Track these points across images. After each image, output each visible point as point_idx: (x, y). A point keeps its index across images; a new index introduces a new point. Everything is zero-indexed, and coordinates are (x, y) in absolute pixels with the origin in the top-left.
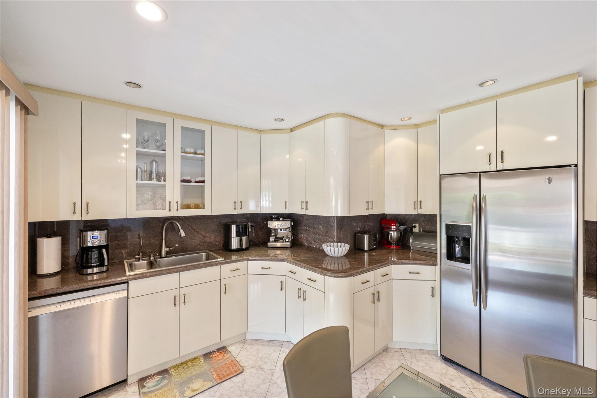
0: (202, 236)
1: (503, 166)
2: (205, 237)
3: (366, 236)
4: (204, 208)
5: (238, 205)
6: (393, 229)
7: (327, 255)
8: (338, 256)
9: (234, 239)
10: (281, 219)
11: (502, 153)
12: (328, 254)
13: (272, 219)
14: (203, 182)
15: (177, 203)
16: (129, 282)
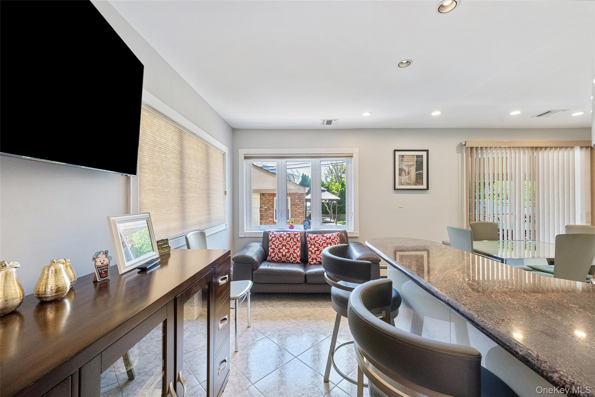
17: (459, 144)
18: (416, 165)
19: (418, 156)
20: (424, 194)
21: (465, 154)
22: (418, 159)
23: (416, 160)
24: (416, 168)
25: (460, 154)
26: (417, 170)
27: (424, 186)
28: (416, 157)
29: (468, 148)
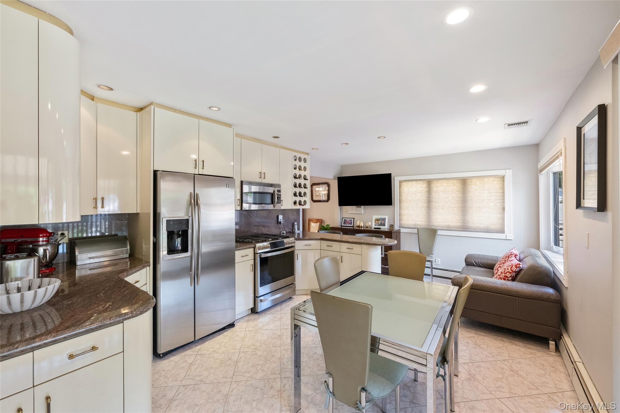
1: (202, 172)
6: (41, 243)
11: (203, 161)
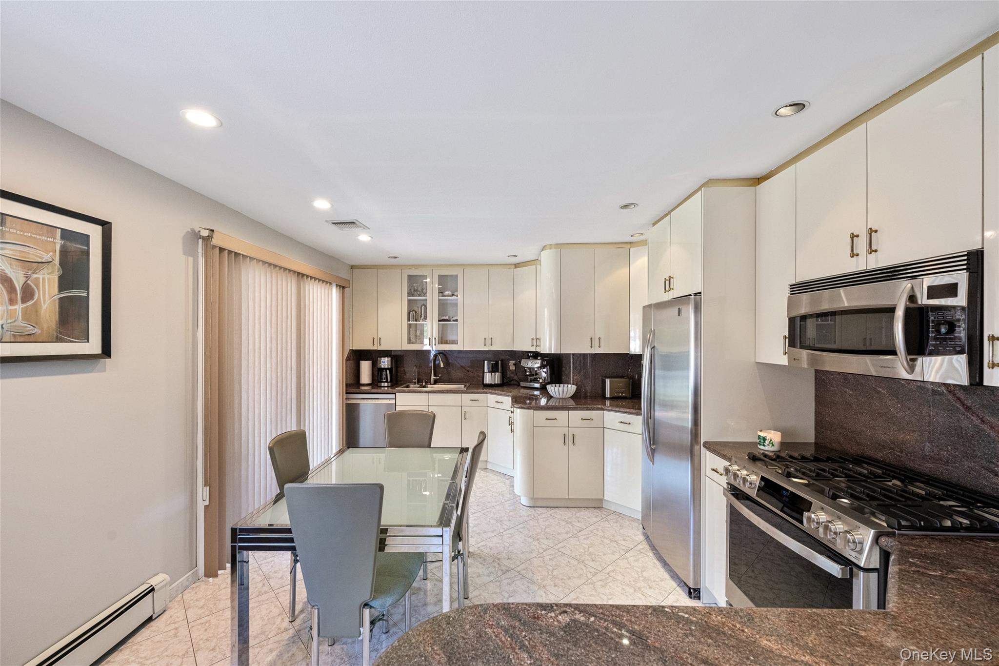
0: (466, 370)
2: (468, 371)
3: (607, 380)
4: (457, 344)
5: (488, 342)
7: (553, 397)
8: (564, 397)
9: (486, 375)
10: (539, 358)
12: (552, 395)
13: (528, 358)
14: (456, 320)
15: (435, 339)
16: (397, 394)
17: (190, 231)
18: (61, 264)
19: (67, 234)
20: (91, 372)
21: (201, 261)
22: (68, 244)
23: (62, 247)
24: (60, 278)
25: (191, 259)
26: (64, 284)
27: (94, 345)
28: (62, 238)
29: (214, 247)
